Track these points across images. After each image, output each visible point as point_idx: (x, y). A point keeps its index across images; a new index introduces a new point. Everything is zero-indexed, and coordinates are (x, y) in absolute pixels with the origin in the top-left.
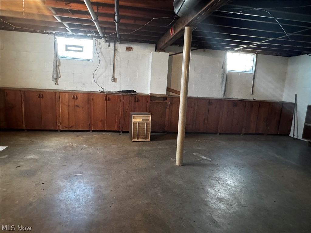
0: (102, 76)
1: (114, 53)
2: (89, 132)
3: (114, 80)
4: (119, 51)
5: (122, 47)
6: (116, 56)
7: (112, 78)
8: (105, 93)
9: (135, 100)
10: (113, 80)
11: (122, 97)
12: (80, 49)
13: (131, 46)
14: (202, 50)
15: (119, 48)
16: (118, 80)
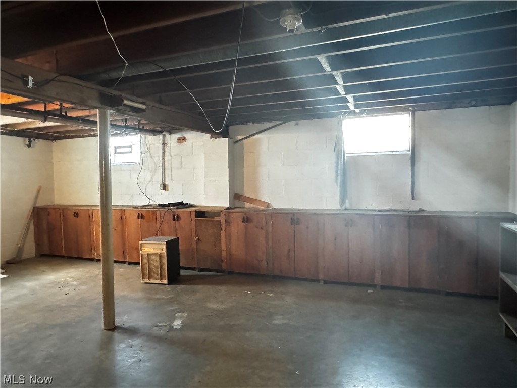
0: (151, 183)
1: (164, 149)
2: (125, 263)
3: (165, 187)
4: (169, 145)
5: (172, 139)
6: (166, 154)
7: (161, 184)
8: (138, 208)
9: (174, 216)
10: (162, 188)
11: (158, 213)
12: (129, 150)
13: (184, 136)
14: (293, 122)
15: (169, 142)
16: (170, 188)
